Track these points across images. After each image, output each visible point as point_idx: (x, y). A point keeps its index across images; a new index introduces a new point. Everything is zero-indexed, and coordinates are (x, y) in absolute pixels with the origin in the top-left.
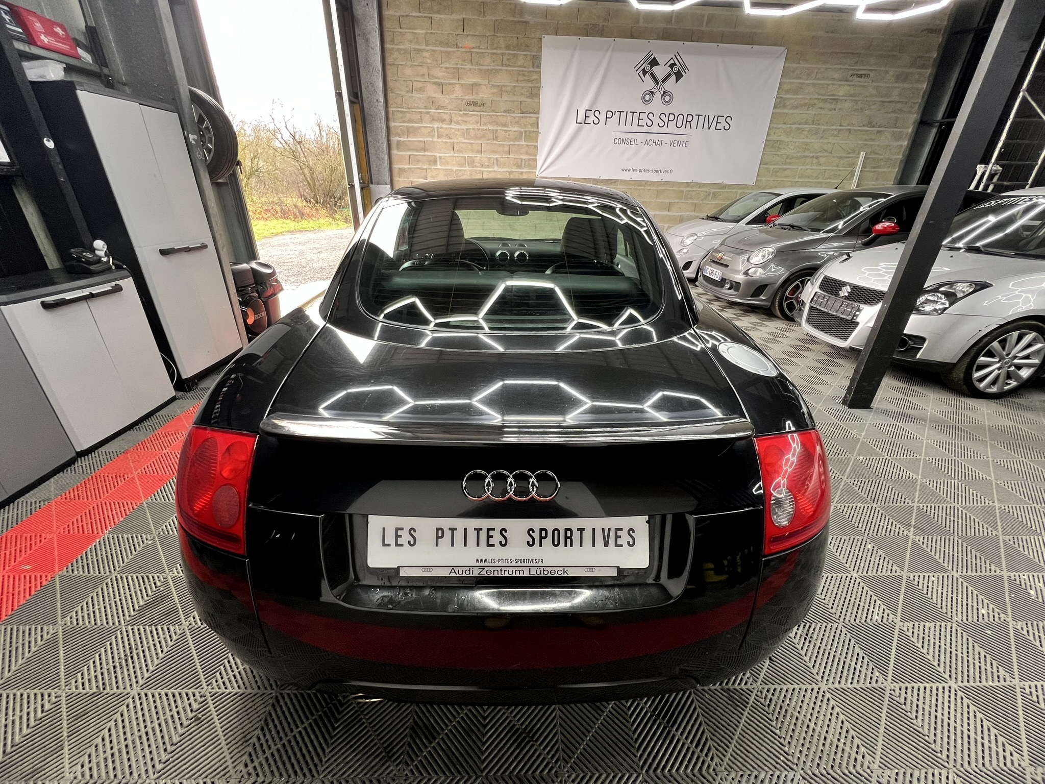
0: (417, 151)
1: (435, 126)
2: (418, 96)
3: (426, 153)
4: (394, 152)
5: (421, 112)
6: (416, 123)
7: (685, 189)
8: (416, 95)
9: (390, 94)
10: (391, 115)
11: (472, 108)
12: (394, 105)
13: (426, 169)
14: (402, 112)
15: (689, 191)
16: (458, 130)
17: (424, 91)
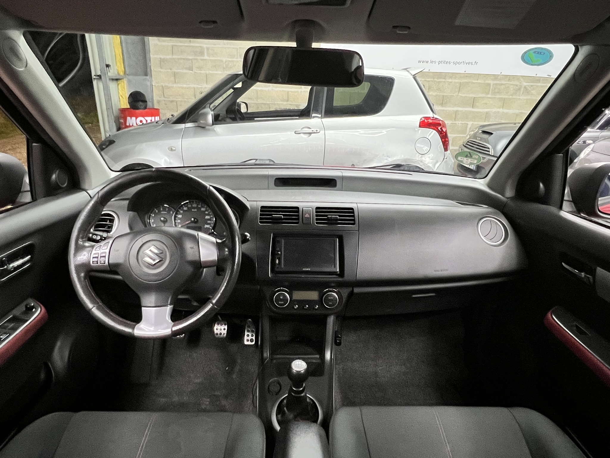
4: (155, 42)
7: (492, 82)
13: (191, 60)
15: (496, 84)
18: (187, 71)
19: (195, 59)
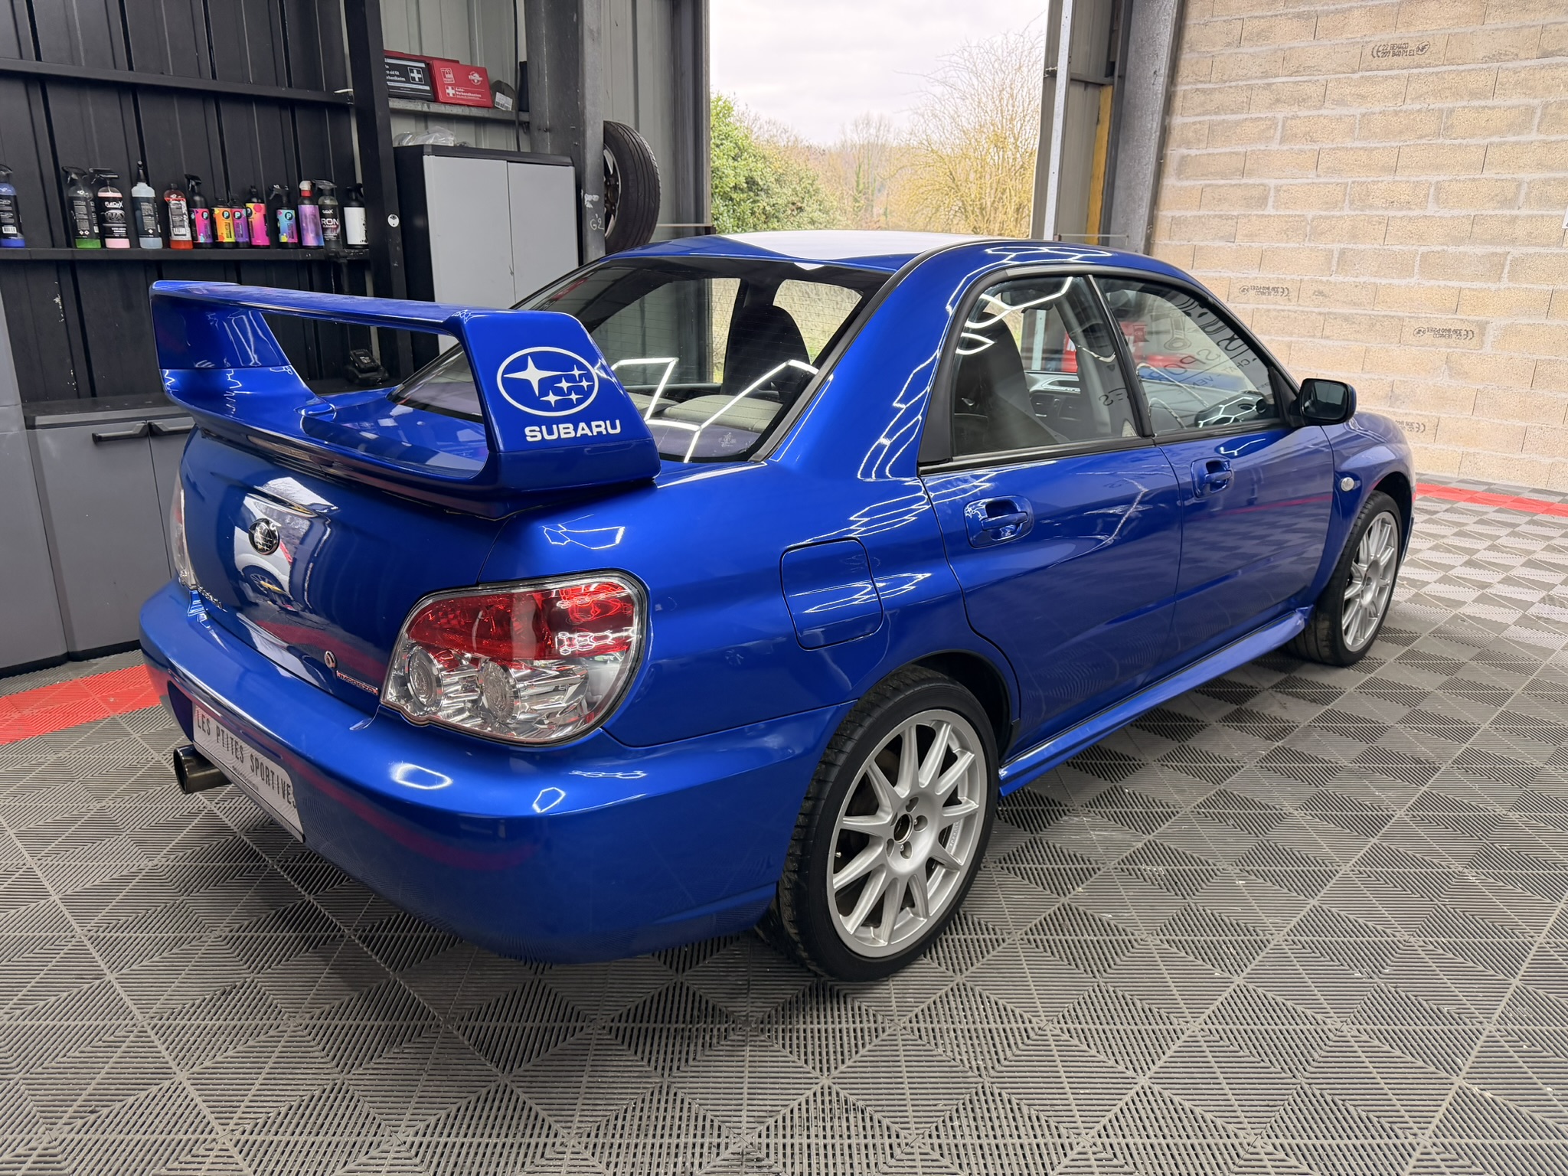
0: (1224, 176)
1: (1280, 116)
2: (1251, 50)
3: (1244, 181)
4: (1170, 181)
5: (1251, 88)
6: (1233, 112)
8: (1247, 49)
9: (1187, 57)
10: (1178, 103)
11: (1392, 60)
12: (1189, 79)
13: (1237, 217)
14: (1204, 91)
16: (1340, 119)
17: (1268, 38)
18: (1222, 244)
19: (1244, 215)
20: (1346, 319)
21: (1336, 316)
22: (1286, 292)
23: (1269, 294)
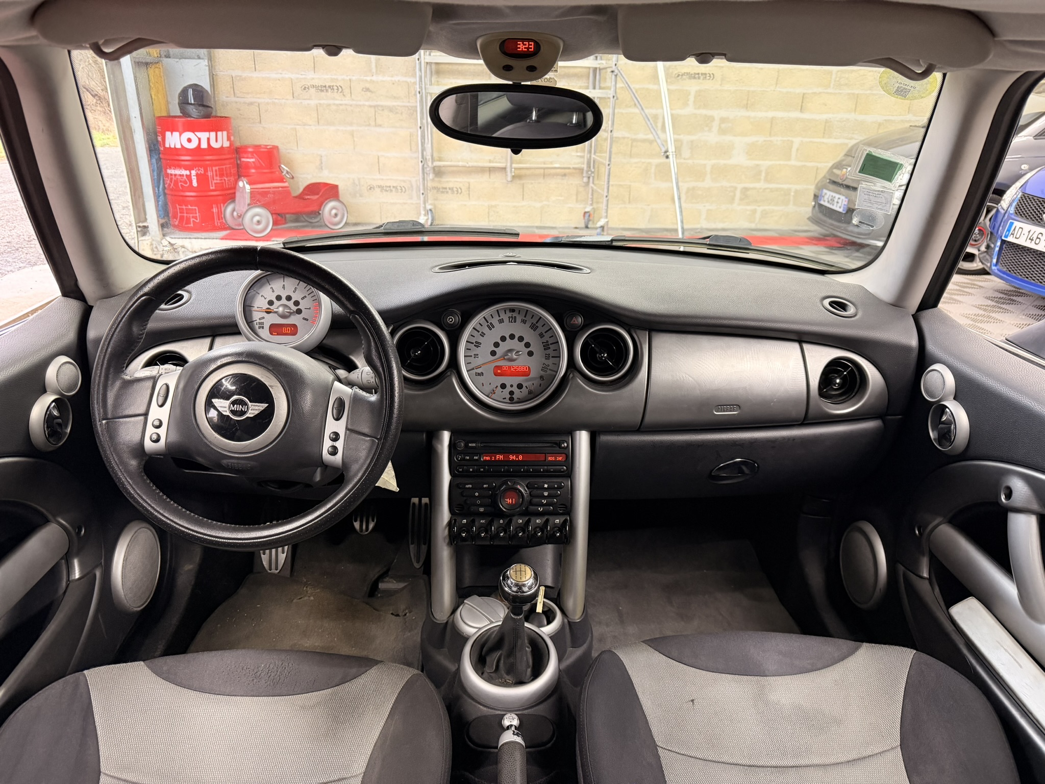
20: (391, 109)
21: (383, 108)
22: (340, 89)
23: (327, 91)
